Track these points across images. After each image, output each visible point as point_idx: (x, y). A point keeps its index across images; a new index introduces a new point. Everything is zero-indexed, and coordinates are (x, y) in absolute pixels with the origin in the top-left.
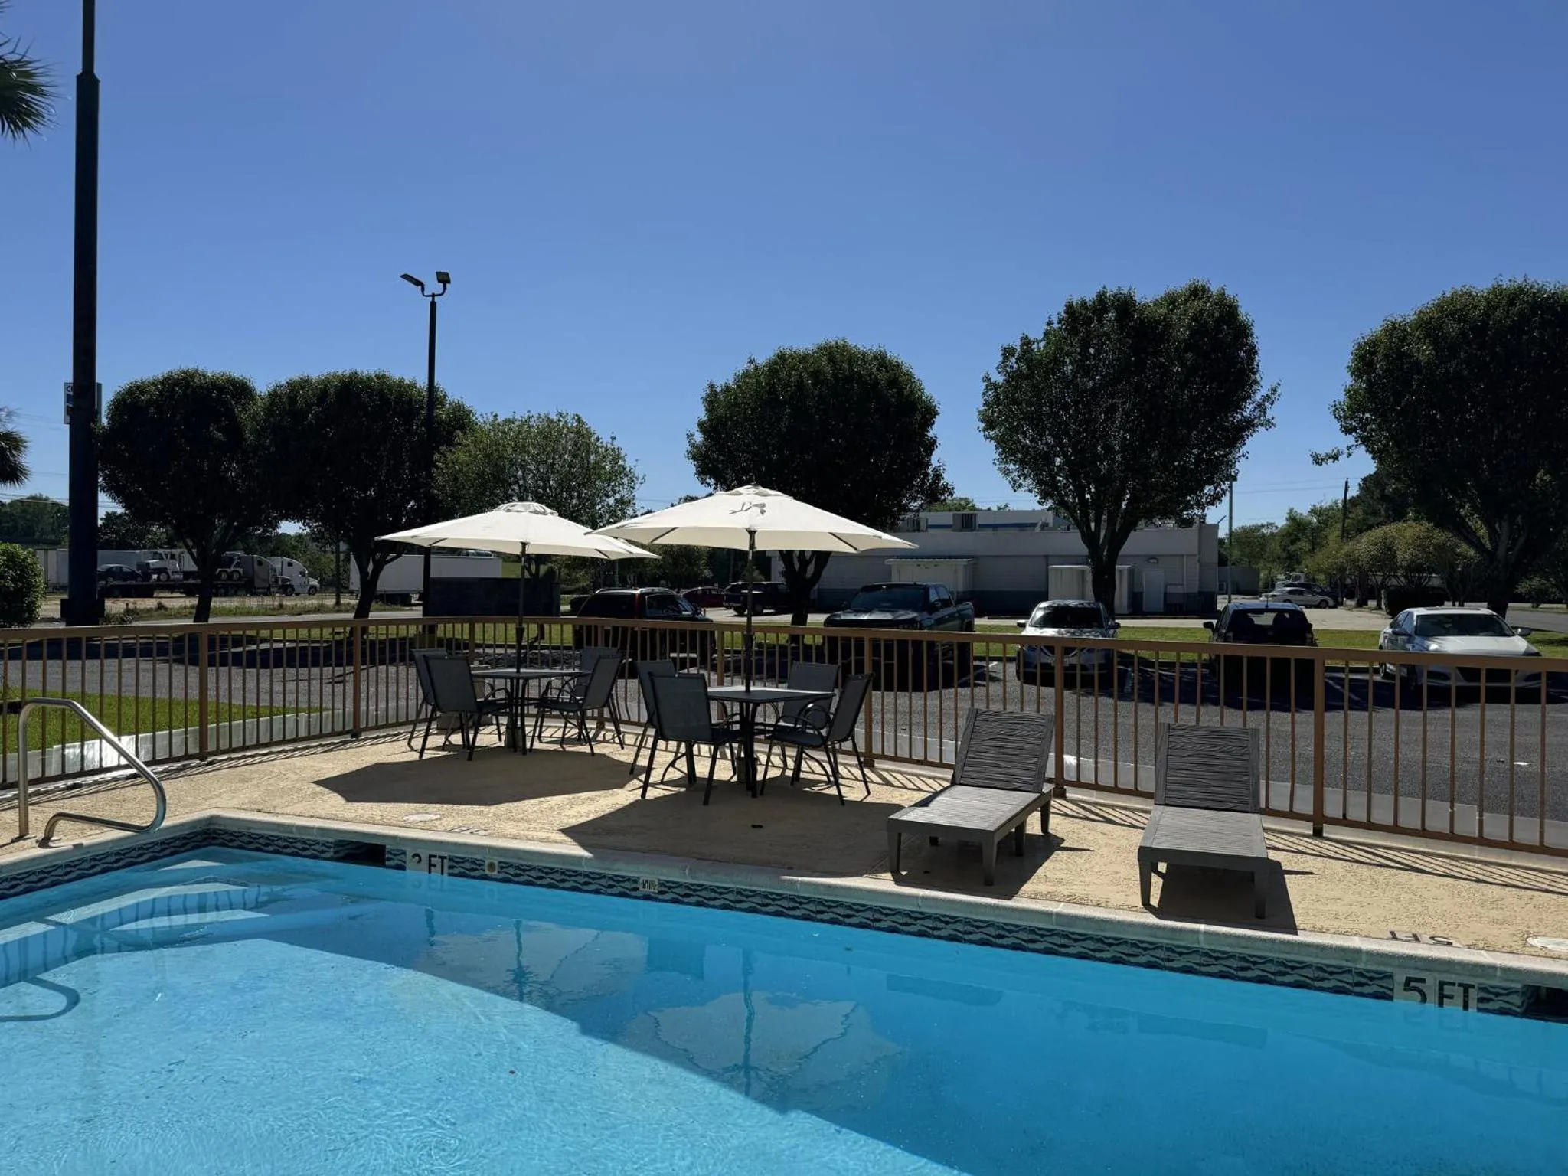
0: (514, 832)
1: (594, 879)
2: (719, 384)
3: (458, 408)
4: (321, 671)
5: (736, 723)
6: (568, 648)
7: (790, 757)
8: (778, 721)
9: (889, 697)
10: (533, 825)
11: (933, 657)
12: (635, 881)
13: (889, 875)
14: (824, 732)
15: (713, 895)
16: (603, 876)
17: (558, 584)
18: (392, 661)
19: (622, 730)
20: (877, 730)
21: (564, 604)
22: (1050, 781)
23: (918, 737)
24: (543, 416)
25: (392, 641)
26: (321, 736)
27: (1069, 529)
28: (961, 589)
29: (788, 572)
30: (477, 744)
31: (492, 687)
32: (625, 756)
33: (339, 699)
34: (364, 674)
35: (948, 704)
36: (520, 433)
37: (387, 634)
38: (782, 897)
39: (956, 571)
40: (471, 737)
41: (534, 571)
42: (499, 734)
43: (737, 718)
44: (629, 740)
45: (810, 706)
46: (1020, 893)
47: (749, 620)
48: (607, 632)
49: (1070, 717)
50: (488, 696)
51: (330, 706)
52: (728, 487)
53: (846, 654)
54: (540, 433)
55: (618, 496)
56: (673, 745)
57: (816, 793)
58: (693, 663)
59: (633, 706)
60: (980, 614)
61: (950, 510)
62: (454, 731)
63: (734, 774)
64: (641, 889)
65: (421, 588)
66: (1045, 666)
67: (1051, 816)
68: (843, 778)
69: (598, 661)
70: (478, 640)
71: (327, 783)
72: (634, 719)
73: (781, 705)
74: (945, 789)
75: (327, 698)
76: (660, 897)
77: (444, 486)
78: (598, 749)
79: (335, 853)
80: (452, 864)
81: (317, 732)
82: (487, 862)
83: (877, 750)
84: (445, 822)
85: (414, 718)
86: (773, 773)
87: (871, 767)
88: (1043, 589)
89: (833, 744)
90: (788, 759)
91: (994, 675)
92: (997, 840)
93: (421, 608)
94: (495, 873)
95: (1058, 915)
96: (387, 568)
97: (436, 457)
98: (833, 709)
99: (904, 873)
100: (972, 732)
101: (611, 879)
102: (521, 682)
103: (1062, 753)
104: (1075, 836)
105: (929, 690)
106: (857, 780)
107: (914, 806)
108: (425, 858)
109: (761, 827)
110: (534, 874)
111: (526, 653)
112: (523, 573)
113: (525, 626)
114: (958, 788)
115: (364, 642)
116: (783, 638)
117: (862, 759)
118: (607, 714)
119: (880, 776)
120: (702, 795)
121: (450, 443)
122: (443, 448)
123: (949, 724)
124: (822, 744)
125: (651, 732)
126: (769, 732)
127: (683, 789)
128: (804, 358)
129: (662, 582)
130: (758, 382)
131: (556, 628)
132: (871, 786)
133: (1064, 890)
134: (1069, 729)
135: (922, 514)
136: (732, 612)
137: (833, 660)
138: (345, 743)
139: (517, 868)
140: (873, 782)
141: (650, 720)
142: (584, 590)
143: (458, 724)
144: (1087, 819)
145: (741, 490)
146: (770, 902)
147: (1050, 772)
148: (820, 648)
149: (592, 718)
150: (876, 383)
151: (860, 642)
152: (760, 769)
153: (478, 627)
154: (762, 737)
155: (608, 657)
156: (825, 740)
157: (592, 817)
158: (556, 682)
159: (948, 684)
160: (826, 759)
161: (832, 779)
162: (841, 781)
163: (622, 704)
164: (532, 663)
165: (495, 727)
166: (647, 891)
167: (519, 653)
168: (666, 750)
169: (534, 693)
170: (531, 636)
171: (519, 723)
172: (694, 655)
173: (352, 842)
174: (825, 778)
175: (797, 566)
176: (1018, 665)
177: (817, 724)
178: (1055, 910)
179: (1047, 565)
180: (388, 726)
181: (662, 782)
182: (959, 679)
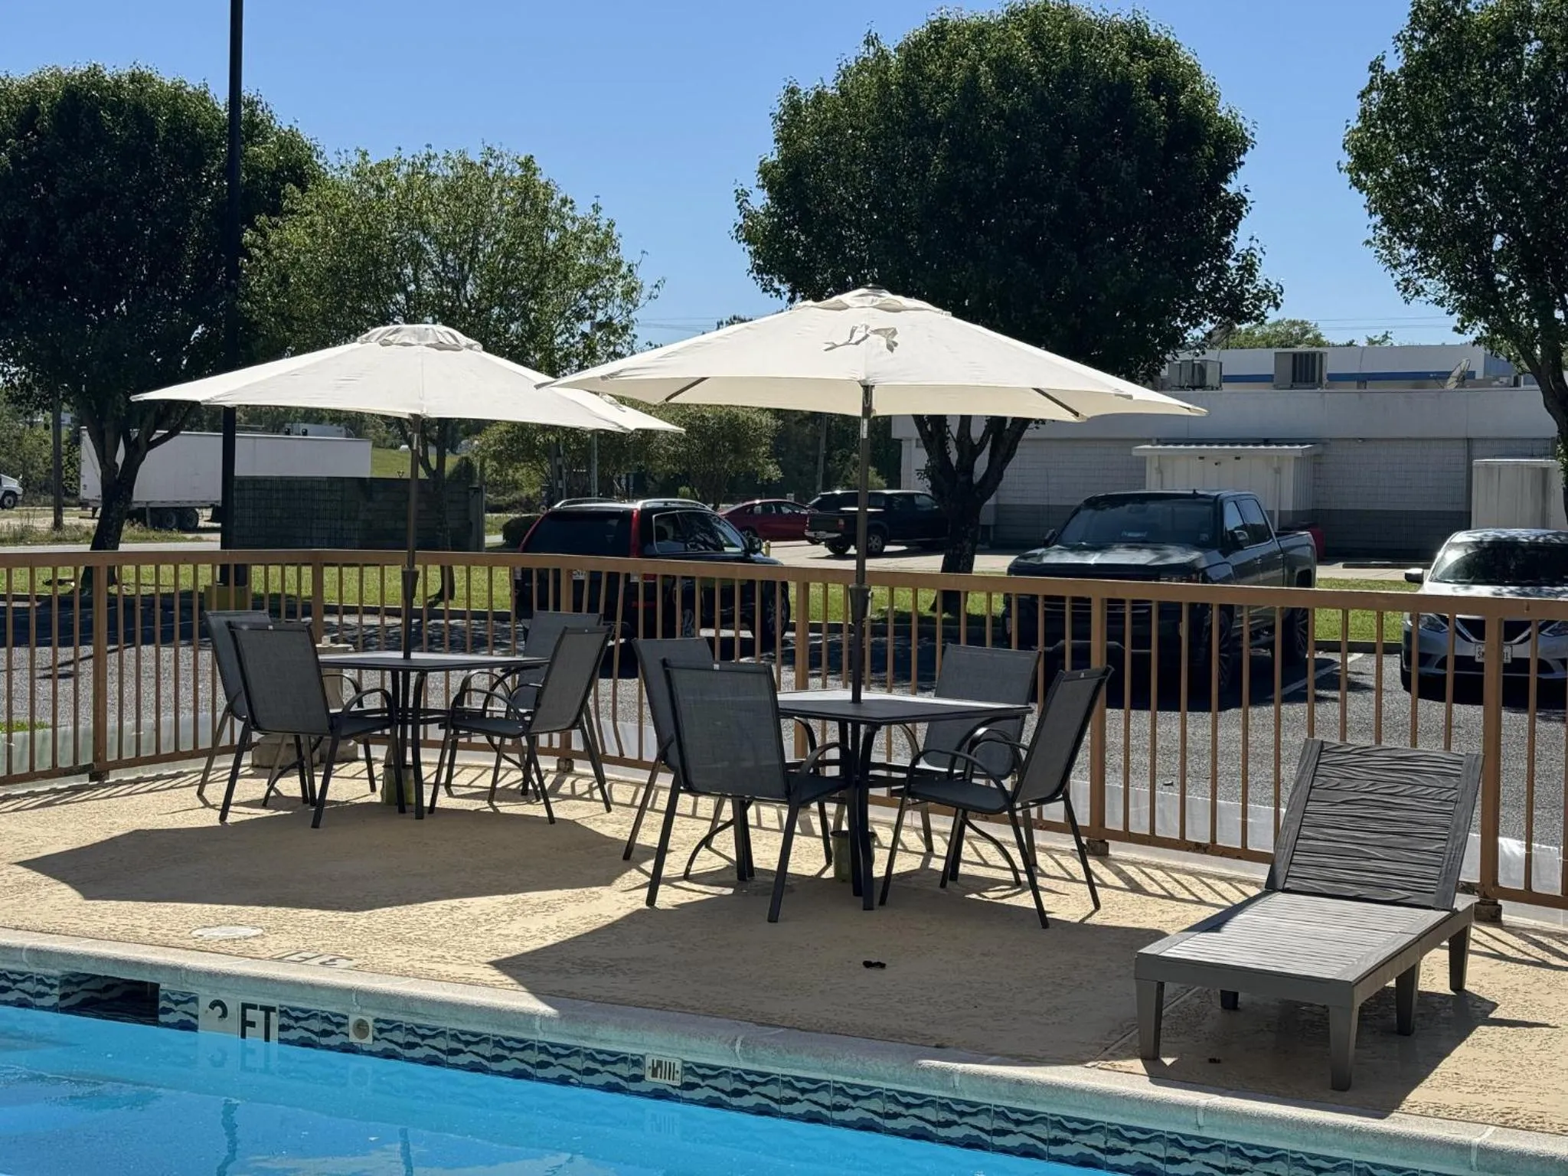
0: (403, 962)
1: (557, 1056)
2: (807, 87)
3: (289, 143)
4: (33, 654)
5: (832, 763)
6: (502, 617)
7: (941, 833)
8: (915, 761)
9: (1141, 720)
10: (439, 952)
11: (1230, 644)
12: (637, 1062)
13: (1138, 1065)
14: (1008, 784)
15: (789, 1093)
16: (575, 1052)
17: (478, 490)
18: (167, 639)
19: (607, 775)
20: (1114, 783)
21: (490, 532)
22: (1468, 888)
23: (1199, 798)
24: (454, 156)
25: (167, 600)
26: (32, 776)
27: (1516, 384)
28: (1288, 506)
29: (939, 472)
30: (328, 797)
31: (358, 688)
32: (615, 826)
33: (65, 707)
34: (113, 658)
35: (1262, 737)
36: (410, 187)
37: (157, 585)
38: (926, 1101)
39: (1278, 471)
40: (318, 782)
41: (434, 466)
42: (372, 780)
43: (834, 754)
44: (621, 794)
45: (981, 731)
46: (1404, 1106)
47: (861, 566)
48: (578, 585)
49: (1513, 764)
50: (351, 704)
51: (49, 720)
52: (817, 295)
53: (1054, 635)
54: (449, 189)
55: (600, 316)
56: (707, 804)
57: (991, 905)
58: (747, 647)
59: (629, 729)
60: (1327, 556)
61: (1269, 346)
62: (284, 772)
63: (829, 862)
64: (649, 1077)
65: (217, 496)
66: (1463, 662)
67: (1471, 957)
68: (1044, 875)
69: (562, 636)
70: (330, 596)
71: (45, 865)
72: (631, 754)
73: (922, 729)
74: (1251, 901)
75: (43, 705)
76: (687, 1094)
77: (264, 295)
78: (560, 811)
79: (63, 997)
80: (286, 1021)
81: (26, 770)
82: (353, 1019)
83: (1114, 821)
84: (271, 942)
85: (209, 745)
86: (905, 864)
87: (1103, 855)
88: (1462, 508)
89: (1026, 807)
90: (934, 837)
91: (1359, 679)
92: (1360, 999)
93: (218, 536)
94: (369, 1040)
95: (1484, 1151)
96: (152, 455)
97: (248, 236)
98: (1026, 738)
99: (1168, 1061)
100: (1310, 787)
101: (591, 1057)
102: (413, 675)
103: (1496, 835)
104: (1519, 999)
105: (1223, 707)
106: (1074, 880)
107: (1191, 929)
108: (234, 1009)
109: (882, 966)
110: (441, 1043)
111: (419, 626)
112: (414, 470)
113: (419, 567)
114: (1280, 897)
115: (112, 601)
116: (927, 597)
117: (1084, 840)
118: (577, 745)
119: (1120, 873)
120: (766, 903)
121: (275, 210)
122: (261, 219)
123: (1261, 774)
124: (1003, 807)
125: (665, 780)
126: (898, 781)
127: (729, 891)
128: (980, 32)
129: (682, 489)
130: (884, 85)
131: (479, 575)
132: (1101, 892)
133: (1497, 1102)
134: (1511, 787)
135: (1211, 355)
136: (823, 550)
137: (1027, 641)
138: (77, 790)
139: (411, 1031)
140: (1105, 885)
141: (663, 755)
142: (528, 504)
143: (294, 759)
144: (1544, 964)
145: (847, 298)
146: (901, 1109)
147: (1471, 871)
148: (1000, 622)
149: (549, 751)
150: (1126, 84)
151: (1082, 605)
152: (880, 857)
153: (330, 574)
154: (882, 792)
155: (580, 631)
156: (1010, 799)
157: (551, 940)
158: (480, 681)
159: (1261, 697)
160: (1013, 839)
161: (1024, 878)
162: (1041, 881)
163: (606, 722)
164: (433, 645)
165: (364, 765)
166: (661, 1082)
167: (408, 624)
168: (694, 816)
169: (436, 701)
170: (430, 593)
171: (409, 759)
172: (746, 634)
173: (94, 977)
174: (1009, 876)
175: (954, 457)
176: (1407, 660)
177: (997, 769)
178: (1476, 1141)
179: (1470, 459)
180: (158, 759)
181: (687, 876)
182: (1284, 685)
